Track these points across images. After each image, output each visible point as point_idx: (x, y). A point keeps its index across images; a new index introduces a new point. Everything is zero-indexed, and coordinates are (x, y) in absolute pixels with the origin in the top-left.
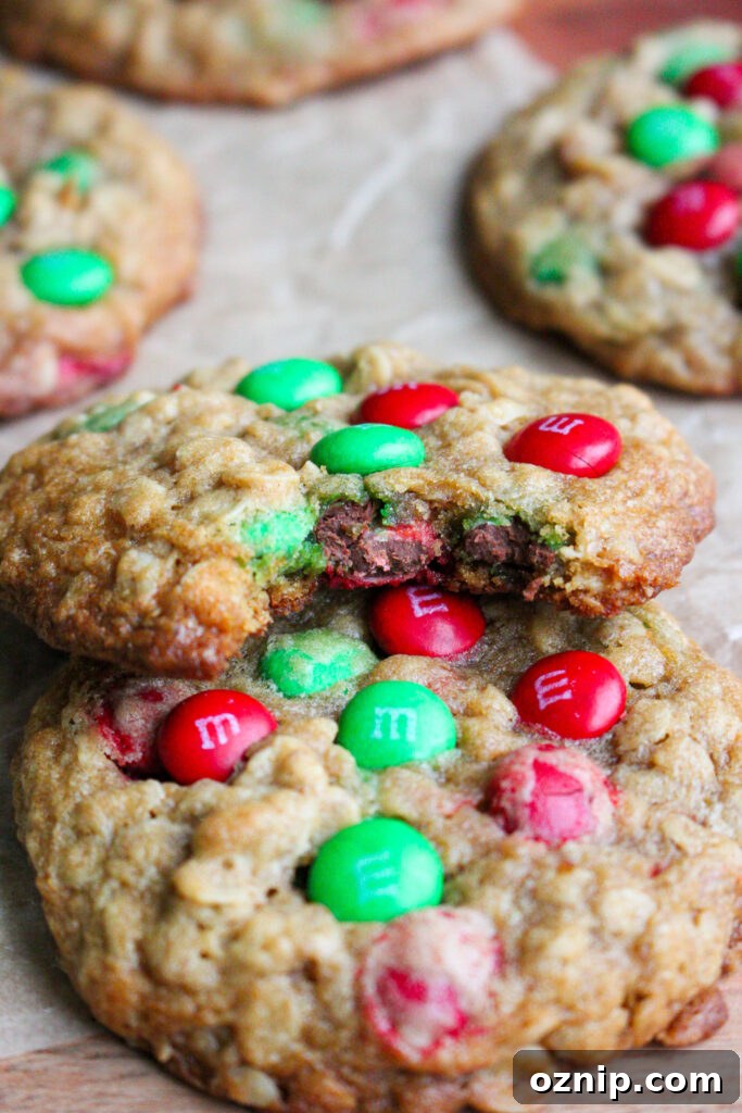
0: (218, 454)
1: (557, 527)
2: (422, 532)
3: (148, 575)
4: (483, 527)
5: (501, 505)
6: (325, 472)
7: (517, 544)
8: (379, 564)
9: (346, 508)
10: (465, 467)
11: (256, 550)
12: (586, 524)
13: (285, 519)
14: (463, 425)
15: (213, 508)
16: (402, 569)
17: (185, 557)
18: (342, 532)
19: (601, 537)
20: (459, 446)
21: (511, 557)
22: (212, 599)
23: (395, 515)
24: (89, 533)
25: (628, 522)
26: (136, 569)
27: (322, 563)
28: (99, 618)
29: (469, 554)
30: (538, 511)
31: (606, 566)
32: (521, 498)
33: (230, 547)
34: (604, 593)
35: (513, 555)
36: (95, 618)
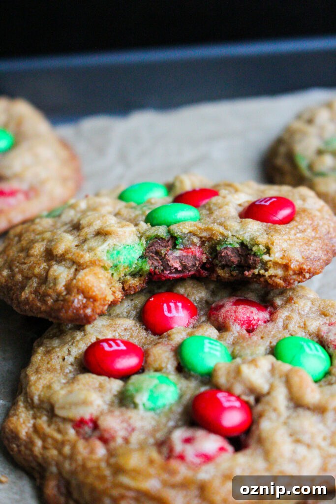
0: (99, 221)
1: (260, 245)
2: (197, 251)
3: (61, 276)
4: (226, 248)
5: (234, 237)
6: (150, 226)
7: (242, 256)
8: (175, 266)
9: (159, 241)
10: (218, 221)
11: (113, 263)
12: (274, 244)
13: (128, 249)
14: (219, 204)
15: (94, 245)
16: (187, 269)
17: (79, 266)
18: (157, 253)
19: (283, 250)
20: (216, 213)
21: (240, 262)
22: (90, 285)
23: (182, 243)
24: (37, 260)
25: (297, 244)
26: (56, 274)
27: (147, 267)
28: (39, 298)
29: (220, 262)
30: (252, 239)
31: (285, 263)
32: (244, 234)
33: (100, 261)
34: (284, 277)
35: (241, 261)
36: (37, 298)
